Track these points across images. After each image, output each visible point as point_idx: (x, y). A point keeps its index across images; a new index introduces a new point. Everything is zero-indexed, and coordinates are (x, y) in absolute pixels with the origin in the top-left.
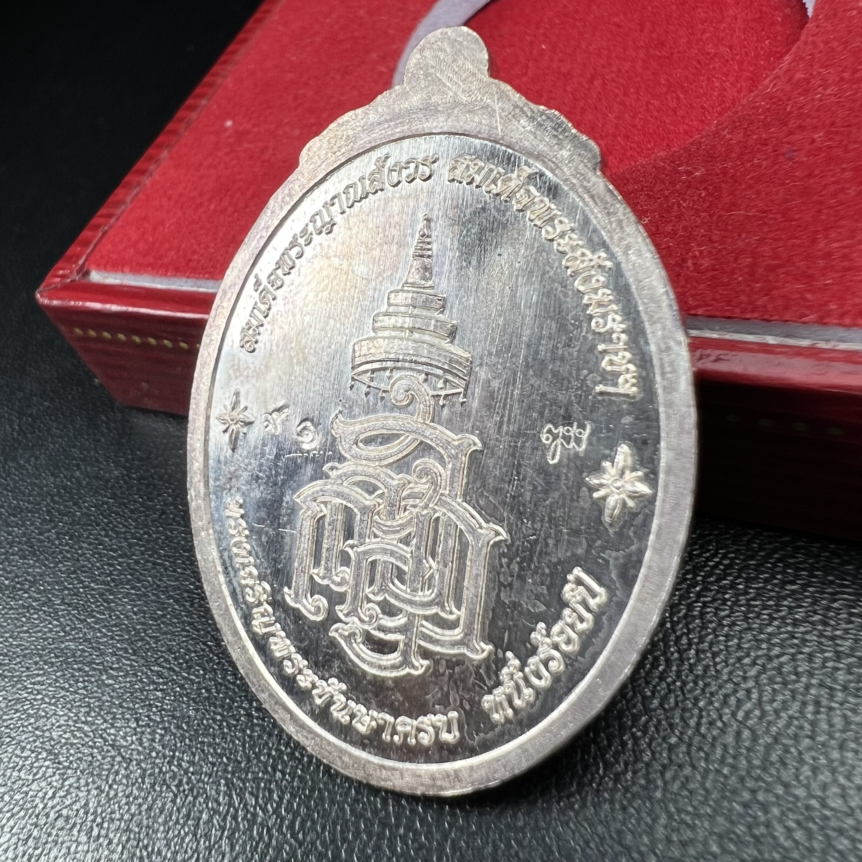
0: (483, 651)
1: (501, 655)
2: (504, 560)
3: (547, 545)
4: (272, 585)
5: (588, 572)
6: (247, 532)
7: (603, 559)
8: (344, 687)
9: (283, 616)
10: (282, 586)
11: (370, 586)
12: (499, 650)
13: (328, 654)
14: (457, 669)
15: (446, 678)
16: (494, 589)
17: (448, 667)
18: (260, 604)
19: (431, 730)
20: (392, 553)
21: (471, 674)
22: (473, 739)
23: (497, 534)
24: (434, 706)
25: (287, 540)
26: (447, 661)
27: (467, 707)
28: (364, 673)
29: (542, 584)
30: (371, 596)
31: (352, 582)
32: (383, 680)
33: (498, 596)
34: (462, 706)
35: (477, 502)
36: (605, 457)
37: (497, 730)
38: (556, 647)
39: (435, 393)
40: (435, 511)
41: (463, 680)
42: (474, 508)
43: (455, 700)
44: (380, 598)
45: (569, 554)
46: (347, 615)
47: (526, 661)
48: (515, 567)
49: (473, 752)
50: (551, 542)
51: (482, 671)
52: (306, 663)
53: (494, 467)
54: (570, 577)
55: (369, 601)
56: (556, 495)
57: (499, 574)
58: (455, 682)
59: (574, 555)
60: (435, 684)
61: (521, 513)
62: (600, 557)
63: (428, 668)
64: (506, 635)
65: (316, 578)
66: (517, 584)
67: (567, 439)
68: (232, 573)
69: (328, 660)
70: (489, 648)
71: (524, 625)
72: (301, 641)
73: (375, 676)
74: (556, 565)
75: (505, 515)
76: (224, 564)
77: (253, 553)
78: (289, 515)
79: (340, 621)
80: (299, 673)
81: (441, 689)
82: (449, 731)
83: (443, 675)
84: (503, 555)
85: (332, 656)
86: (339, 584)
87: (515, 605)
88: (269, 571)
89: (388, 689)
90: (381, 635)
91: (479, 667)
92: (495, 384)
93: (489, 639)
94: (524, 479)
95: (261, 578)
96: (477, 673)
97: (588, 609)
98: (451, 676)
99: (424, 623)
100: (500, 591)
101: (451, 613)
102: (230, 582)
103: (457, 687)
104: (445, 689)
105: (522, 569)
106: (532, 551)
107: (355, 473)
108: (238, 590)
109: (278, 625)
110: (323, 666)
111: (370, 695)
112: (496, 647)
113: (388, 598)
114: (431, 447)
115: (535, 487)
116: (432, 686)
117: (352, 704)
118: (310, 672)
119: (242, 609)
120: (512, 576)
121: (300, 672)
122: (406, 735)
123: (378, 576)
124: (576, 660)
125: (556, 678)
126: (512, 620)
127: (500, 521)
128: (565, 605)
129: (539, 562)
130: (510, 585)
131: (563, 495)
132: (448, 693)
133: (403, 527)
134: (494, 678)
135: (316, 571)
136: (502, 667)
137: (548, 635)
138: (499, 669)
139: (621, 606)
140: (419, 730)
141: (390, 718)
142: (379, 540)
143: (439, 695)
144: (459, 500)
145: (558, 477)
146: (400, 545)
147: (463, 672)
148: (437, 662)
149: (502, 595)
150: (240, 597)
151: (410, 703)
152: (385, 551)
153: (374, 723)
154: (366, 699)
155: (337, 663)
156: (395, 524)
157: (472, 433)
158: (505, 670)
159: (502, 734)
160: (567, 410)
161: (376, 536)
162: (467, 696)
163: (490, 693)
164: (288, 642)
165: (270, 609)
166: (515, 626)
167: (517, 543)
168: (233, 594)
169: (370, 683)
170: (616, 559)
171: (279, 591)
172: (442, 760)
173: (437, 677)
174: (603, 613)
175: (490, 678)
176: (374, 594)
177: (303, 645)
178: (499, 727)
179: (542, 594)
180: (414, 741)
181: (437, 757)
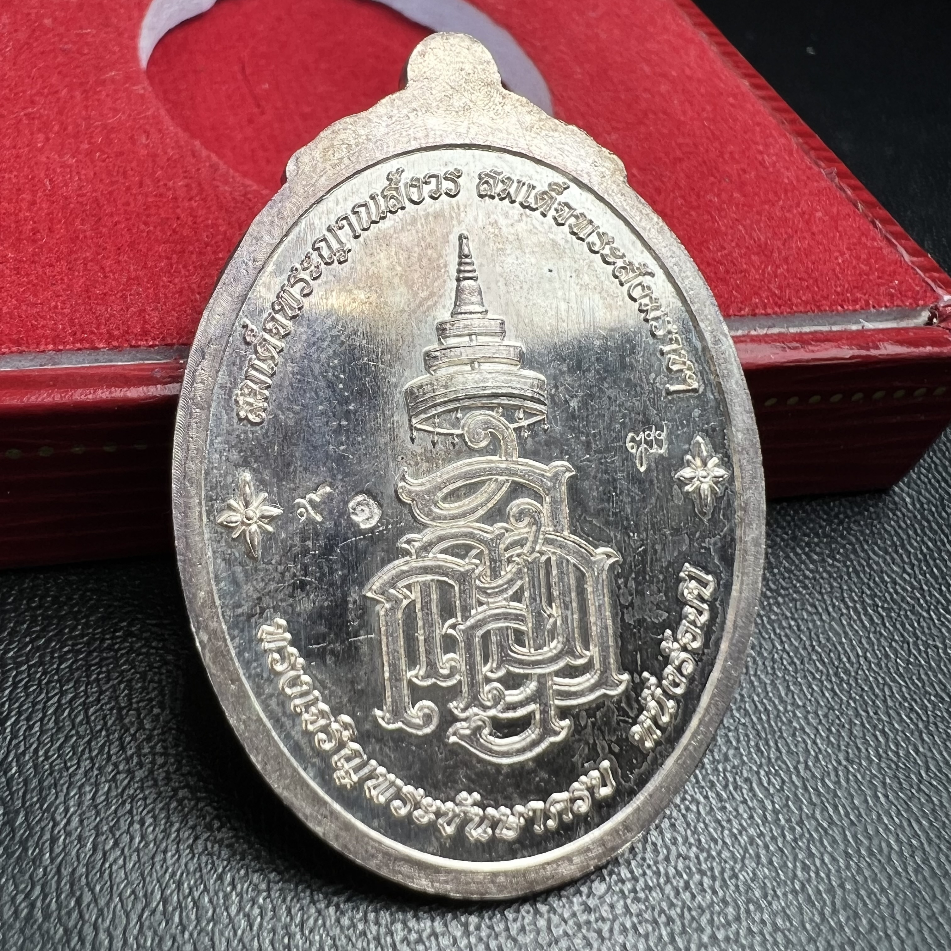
0: (621, 682)
1: (637, 680)
2: (620, 581)
3: (656, 551)
4: (353, 716)
5: (695, 564)
6: (301, 660)
7: (705, 548)
8: (476, 796)
9: (378, 748)
10: (368, 710)
11: (485, 663)
12: (635, 675)
13: (448, 767)
14: (598, 714)
15: (589, 730)
16: (617, 614)
17: (589, 717)
18: (341, 745)
19: (586, 793)
20: (506, 617)
21: (613, 713)
22: (628, 780)
23: (609, 556)
24: (583, 766)
25: (365, 649)
26: (586, 710)
27: (616, 749)
28: (498, 767)
29: (660, 591)
30: (490, 674)
31: (464, 668)
32: (522, 764)
33: (623, 619)
34: (611, 751)
35: (582, 529)
36: (686, 452)
37: (649, 758)
38: (684, 649)
39: (516, 425)
40: (542, 553)
41: (607, 723)
42: (581, 537)
43: (603, 748)
44: (501, 673)
45: (676, 554)
46: (464, 710)
47: (661, 674)
48: (632, 584)
49: (632, 793)
50: (658, 547)
51: (623, 705)
52: (421, 791)
53: (591, 489)
54: (682, 574)
55: (488, 680)
56: (653, 500)
57: (618, 596)
58: (600, 729)
59: (680, 553)
60: (579, 741)
61: (626, 528)
62: (702, 548)
63: (570, 727)
64: (638, 656)
65: (415, 680)
66: (637, 602)
67: (650, 444)
68: (288, 723)
69: (450, 774)
70: (626, 677)
71: (652, 639)
72: (410, 768)
73: (510, 766)
74: (667, 568)
75: (612, 534)
76: (271, 715)
77: (318, 684)
78: (361, 617)
79: (456, 719)
80: (415, 809)
81: (588, 744)
82: (605, 785)
83: (586, 726)
84: (618, 576)
85: (456, 766)
86: (450, 676)
87: (640, 622)
88: (345, 699)
89: (529, 773)
90: (510, 715)
91: (619, 702)
92: (574, 404)
93: (624, 667)
94: (621, 492)
95: (336, 711)
96: (619, 709)
97: (703, 600)
98: (593, 724)
99: (556, 679)
100: (623, 614)
101: (581, 657)
102: (287, 738)
103: (603, 733)
104: (591, 741)
105: (638, 583)
106: (643, 562)
107: (441, 539)
108: (303, 742)
109: (373, 762)
110: (445, 785)
111: (510, 790)
112: (631, 674)
113: (511, 669)
114: (522, 485)
115: (633, 498)
116: (576, 745)
117: (490, 811)
118: (429, 800)
119: (314, 765)
120: (631, 595)
121: (417, 806)
122: (560, 814)
123: (494, 648)
124: (703, 654)
125: (691, 679)
126: (640, 638)
127: (608, 542)
128: (684, 603)
129: (652, 571)
130: (632, 604)
131: (658, 498)
132: (595, 744)
133: (511, 582)
134: (636, 706)
135: (413, 673)
136: (642, 690)
137: (676, 640)
138: (638, 695)
139: (728, 586)
140: (573, 800)
141: (538, 805)
142: (485, 607)
143: (586, 751)
144: (566, 533)
145: (651, 482)
146: (512, 603)
147: (604, 715)
148: (576, 718)
149: (626, 617)
150: (308, 751)
151: (557, 776)
152: (497, 618)
153: (522, 820)
154: (506, 798)
155: (461, 773)
156: (500, 582)
157: (562, 459)
158: (646, 692)
159: (655, 760)
160: (644, 414)
161: (481, 604)
162: (614, 739)
163: (635, 723)
164: (392, 777)
165: (356, 746)
166: (645, 643)
167: (629, 559)
168: (296, 749)
169: (507, 776)
170: (715, 544)
171: (366, 718)
172: (603, 820)
173: (579, 733)
174: (715, 600)
175: (632, 708)
176: (492, 671)
177: (412, 772)
178: (651, 754)
179: (661, 602)
180: (570, 815)
181: (596, 820)
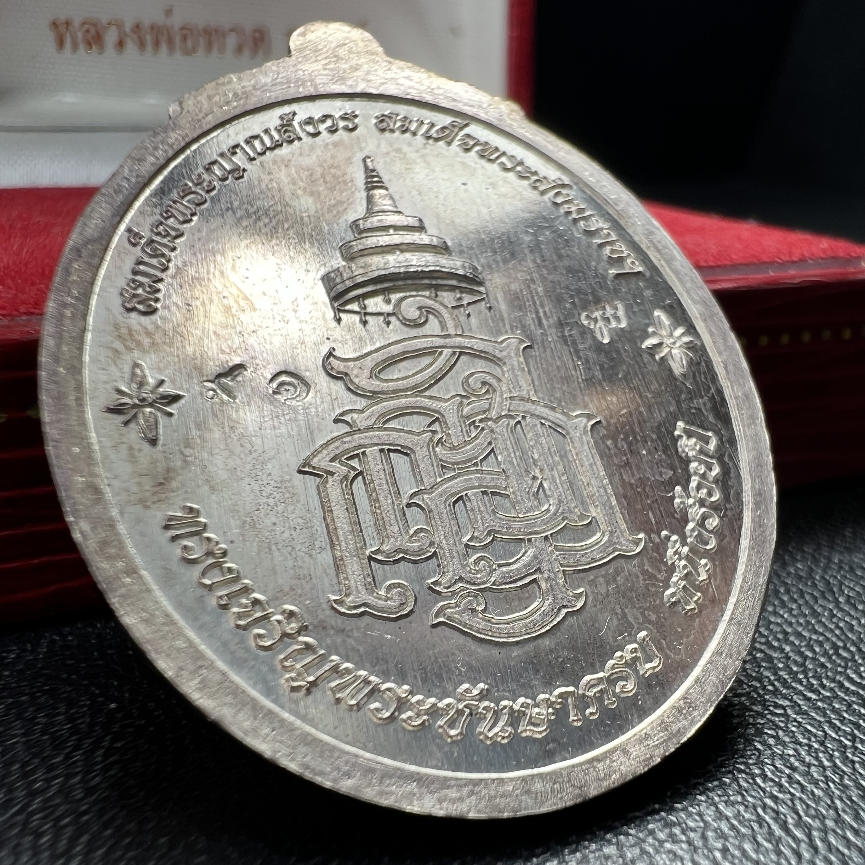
0: (637, 543)
1: (656, 539)
2: (609, 443)
3: (641, 413)
5: (689, 422)
7: (695, 408)
11: (465, 532)
12: (653, 536)
15: (612, 598)
16: (613, 473)
17: (608, 583)
21: (638, 577)
22: (677, 652)
23: (588, 418)
24: (616, 640)
27: (653, 618)
29: (657, 450)
30: (473, 543)
31: (439, 537)
33: (621, 479)
34: (647, 621)
35: (552, 395)
36: (647, 324)
38: (702, 504)
39: (455, 304)
41: (633, 589)
43: (636, 618)
44: (486, 541)
45: (664, 414)
47: (684, 532)
48: (623, 445)
50: (642, 409)
51: (647, 567)
53: (552, 359)
54: (677, 433)
55: (473, 550)
56: (624, 368)
57: (610, 457)
58: (625, 596)
59: (669, 413)
60: (604, 611)
61: (601, 393)
62: (692, 408)
63: (585, 595)
64: (651, 515)
65: (377, 556)
66: (633, 461)
67: (607, 321)
70: (641, 537)
71: (661, 497)
74: (658, 428)
75: (587, 399)
81: (615, 614)
82: (649, 659)
83: (608, 595)
84: (604, 438)
86: (420, 550)
87: (642, 481)
90: (509, 585)
91: (641, 565)
93: (636, 526)
94: (587, 361)
96: (644, 572)
97: (708, 455)
98: (617, 592)
99: (556, 544)
100: (620, 474)
103: (630, 600)
104: (619, 611)
105: (630, 444)
106: (630, 423)
112: (648, 533)
114: (471, 356)
115: (601, 366)
116: (601, 617)
120: (625, 455)
122: (600, 699)
123: (472, 516)
126: (647, 497)
128: (687, 461)
129: (642, 432)
130: (628, 464)
131: (629, 366)
132: (624, 615)
133: (480, 447)
134: (662, 567)
135: (373, 549)
136: (665, 550)
137: (689, 495)
138: (662, 555)
142: (454, 473)
143: (615, 622)
144: (533, 398)
145: (618, 352)
146: (486, 468)
148: (592, 584)
149: (625, 477)
151: (584, 654)
153: (551, 711)
156: (466, 447)
158: (670, 552)
162: (646, 605)
163: (668, 586)
166: (654, 502)
170: (705, 404)
175: (660, 572)
176: (476, 539)
179: (662, 460)
180: (614, 701)
